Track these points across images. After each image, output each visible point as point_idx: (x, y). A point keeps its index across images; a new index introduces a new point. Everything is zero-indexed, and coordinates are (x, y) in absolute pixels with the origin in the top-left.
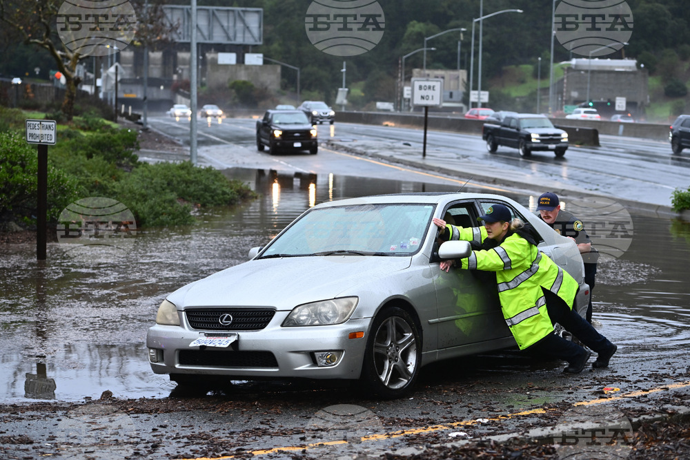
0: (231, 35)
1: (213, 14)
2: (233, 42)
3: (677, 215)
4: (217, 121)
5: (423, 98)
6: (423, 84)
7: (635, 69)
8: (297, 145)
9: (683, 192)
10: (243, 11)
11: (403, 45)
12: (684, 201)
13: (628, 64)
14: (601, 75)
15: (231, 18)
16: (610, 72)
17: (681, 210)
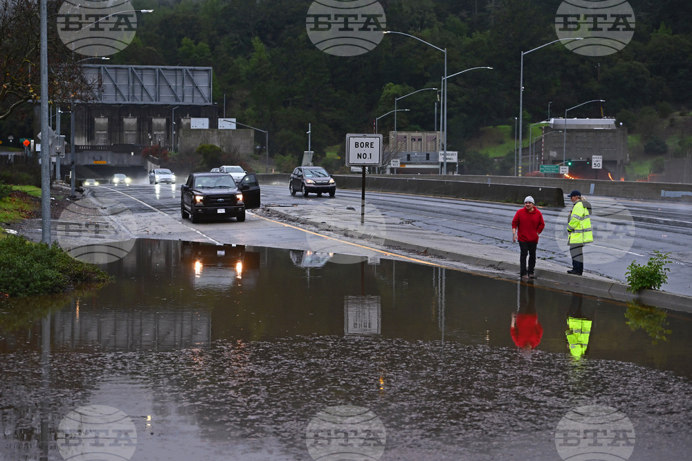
0: (179, 95)
1: (160, 72)
2: (181, 103)
3: (635, 296)
4: (171, 187)
5: (359, 156)
6: (359, 140)
7: (615, 128)
8: (221, 211)
9: (641, 266)
10: (190, 70)
11: (380, 107)
12: (643, 278)
13: (607, 122)
14: (580, 134)
15: (179, 78)
16: (589, 131)
17: (640, 291)
